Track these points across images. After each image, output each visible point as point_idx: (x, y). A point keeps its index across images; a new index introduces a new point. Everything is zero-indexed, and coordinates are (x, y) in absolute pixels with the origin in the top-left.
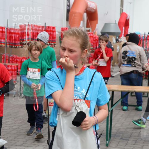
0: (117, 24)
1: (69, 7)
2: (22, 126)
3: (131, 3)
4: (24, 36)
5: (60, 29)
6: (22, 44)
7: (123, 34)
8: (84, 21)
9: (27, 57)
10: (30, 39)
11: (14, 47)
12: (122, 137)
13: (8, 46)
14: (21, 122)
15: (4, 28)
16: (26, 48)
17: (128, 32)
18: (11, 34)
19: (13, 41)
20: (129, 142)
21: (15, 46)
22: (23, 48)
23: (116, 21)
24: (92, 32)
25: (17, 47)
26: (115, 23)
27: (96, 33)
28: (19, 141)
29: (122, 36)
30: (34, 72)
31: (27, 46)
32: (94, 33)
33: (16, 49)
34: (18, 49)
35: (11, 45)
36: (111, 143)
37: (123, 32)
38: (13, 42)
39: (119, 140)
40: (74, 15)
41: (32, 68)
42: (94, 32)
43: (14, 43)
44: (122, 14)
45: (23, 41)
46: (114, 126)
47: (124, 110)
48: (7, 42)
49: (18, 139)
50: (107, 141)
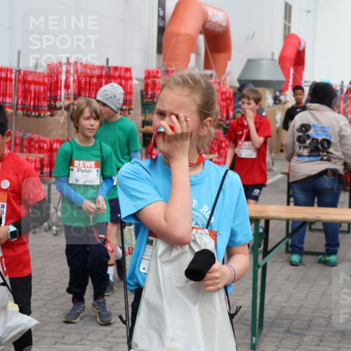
0: (275, 60)
1: (162, 22)
2: (51, 301)
3: (309, 12)
4: (57, 90)
5: (143, 72)
6: (53, 109)
7: (291, 84)
8: (198, 54)
9: (66, 139)
10: (72, 97)
11: (35, 116)
12: (288, 328)
13: (20, 112)
14: (50, 293)
15: (11, 71)
16: (62, 117)
17: (301, 80)
18: (27, 85)
19: (32, 102)
20: (305, 339)
21: (37, 114)
22: (56, 117)
23: (273, 54)
24: (218, 81)
25: (42, 115)
26: (272, 59)
27: (227, 82)
28: (45, 337)
29: (287, 89)
30: (87, 169)
31: (65, 112)
32: (222, 83)
33: (39, 119)
34: (44, 119)
35: (27, 111)
36: (262, 341)
37: (291, 80)
38: (32, 104)
39: (281, 335)
40: (174, 40)
41: (82, 160)
42: (223, 78)
43: (34, 106)
44: (289, 38)
45: (56, 100)
46: (270, 301)
47: (292, 264)
48: (18, 104)
49: (44, 331)
50: (254, 338)
